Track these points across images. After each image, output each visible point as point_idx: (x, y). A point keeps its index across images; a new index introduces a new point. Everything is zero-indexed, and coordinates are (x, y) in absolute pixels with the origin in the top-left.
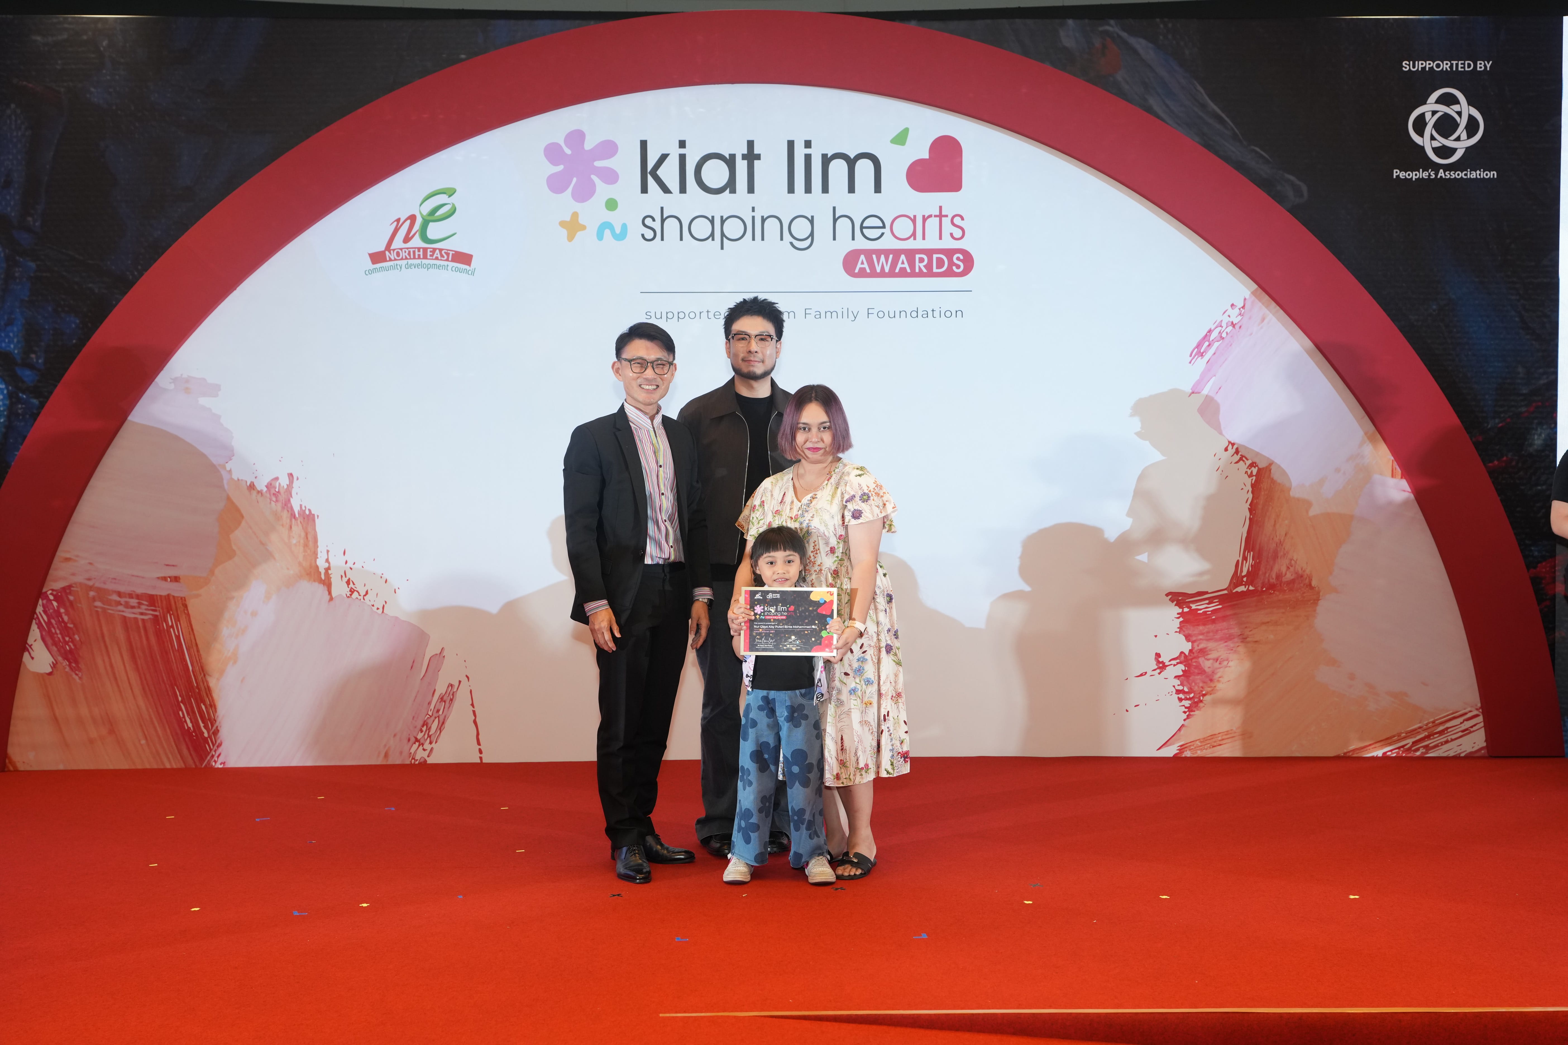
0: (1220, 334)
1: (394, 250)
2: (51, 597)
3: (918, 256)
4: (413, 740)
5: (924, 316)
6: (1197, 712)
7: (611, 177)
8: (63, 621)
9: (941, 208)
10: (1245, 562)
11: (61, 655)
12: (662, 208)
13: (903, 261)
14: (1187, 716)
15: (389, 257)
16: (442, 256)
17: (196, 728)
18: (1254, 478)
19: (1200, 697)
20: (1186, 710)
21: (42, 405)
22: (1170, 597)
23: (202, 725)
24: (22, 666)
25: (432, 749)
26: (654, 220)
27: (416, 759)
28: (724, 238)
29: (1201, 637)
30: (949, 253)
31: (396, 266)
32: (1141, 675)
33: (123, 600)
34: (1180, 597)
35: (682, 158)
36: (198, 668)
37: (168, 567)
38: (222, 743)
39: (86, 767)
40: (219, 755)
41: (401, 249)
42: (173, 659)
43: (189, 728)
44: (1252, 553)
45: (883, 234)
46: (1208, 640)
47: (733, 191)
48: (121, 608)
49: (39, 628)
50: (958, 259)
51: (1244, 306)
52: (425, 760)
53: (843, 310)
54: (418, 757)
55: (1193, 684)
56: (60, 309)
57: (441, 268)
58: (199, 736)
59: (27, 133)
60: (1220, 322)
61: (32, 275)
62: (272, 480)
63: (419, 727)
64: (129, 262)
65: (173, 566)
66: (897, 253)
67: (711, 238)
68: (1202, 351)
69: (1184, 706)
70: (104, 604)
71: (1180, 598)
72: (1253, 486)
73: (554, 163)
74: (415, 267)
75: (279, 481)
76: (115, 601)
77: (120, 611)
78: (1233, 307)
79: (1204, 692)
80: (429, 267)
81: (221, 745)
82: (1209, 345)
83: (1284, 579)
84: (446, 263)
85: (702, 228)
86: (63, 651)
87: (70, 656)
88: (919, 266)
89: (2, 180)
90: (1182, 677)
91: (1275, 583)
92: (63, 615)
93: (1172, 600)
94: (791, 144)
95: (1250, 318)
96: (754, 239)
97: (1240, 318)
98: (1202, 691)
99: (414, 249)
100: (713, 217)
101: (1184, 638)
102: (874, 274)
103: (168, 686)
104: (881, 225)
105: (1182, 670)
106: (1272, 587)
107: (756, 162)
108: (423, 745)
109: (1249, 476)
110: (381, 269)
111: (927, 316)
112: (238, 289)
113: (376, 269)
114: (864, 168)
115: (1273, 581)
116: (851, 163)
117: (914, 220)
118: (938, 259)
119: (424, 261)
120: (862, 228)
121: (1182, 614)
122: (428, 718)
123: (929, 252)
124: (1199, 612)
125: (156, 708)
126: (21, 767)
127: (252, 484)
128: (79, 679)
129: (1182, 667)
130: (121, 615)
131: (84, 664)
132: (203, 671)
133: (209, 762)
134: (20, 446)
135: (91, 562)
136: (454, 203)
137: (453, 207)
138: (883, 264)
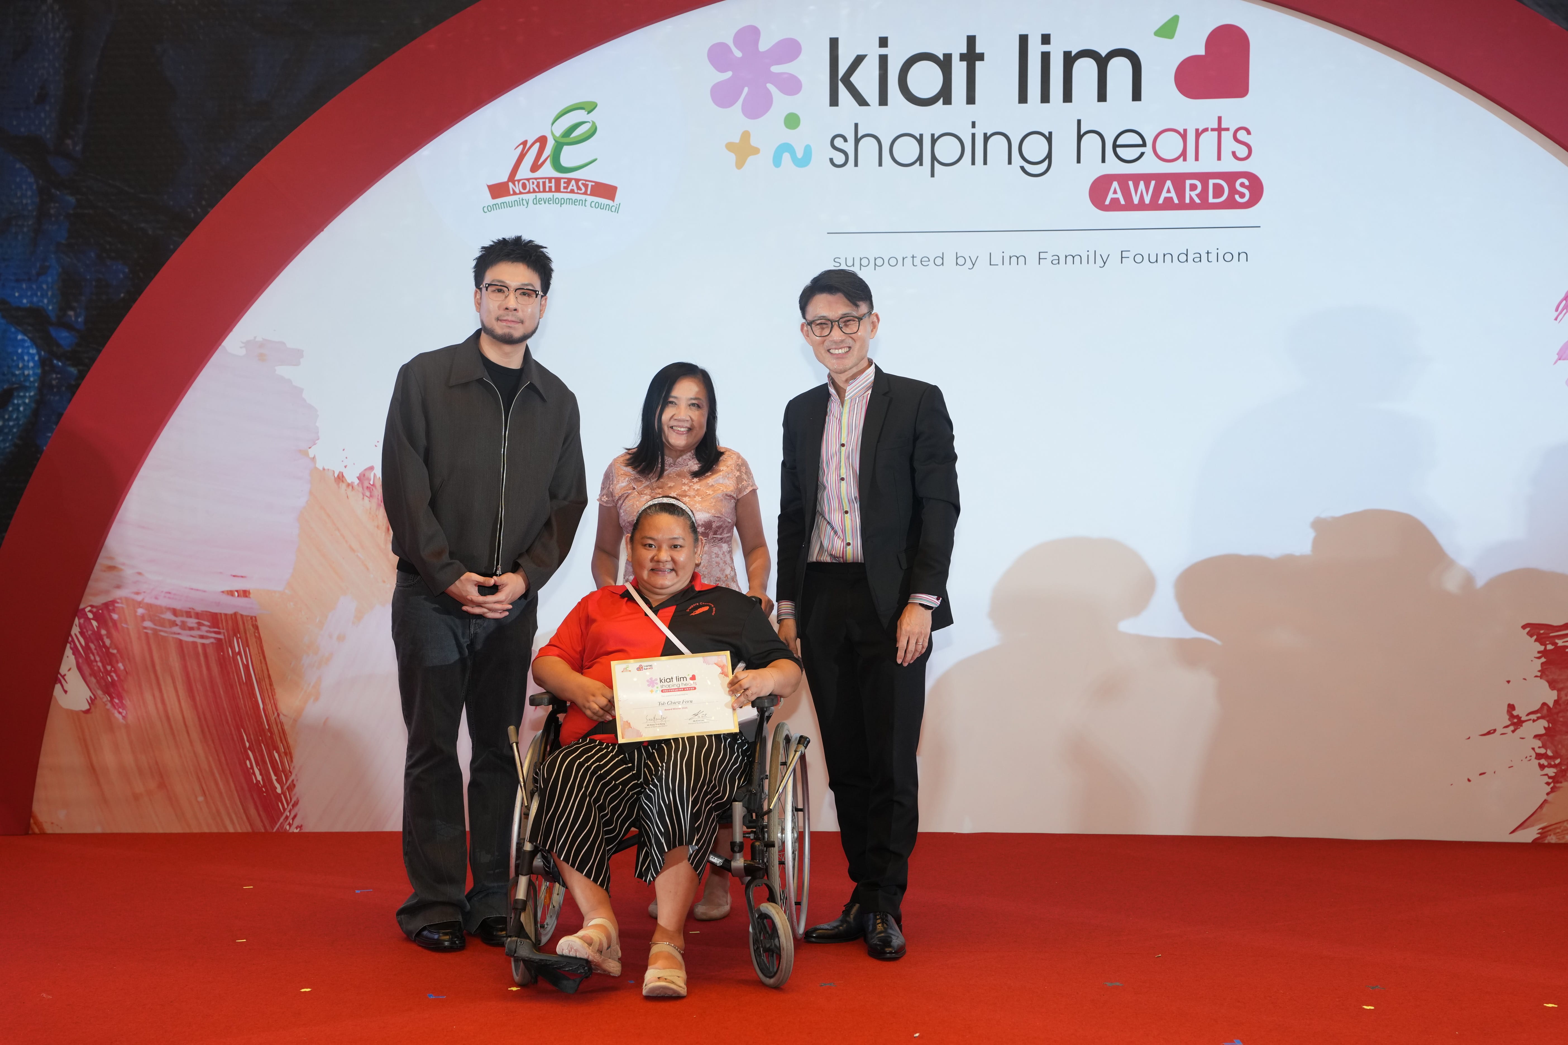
1: (519, 181)
2: (90, 616)
3: (1188, 182)
5: (1195, 260)
6: (1564, 784)
7: (792, 86)
8: (105, 645)
9: (1220, 119)
11: (101, 688)
12: (856, 125)
13: (1169, 189)
14: (1552, 788)
15: (513, 190)
16: (579, 188)
17: (266, 781)
20: (1550, 781)
21: (82, 376)
22: (1528, 629)
23: (274, 778)
24: (52, 703)
26: (846, 140)
28: (936, 162)
30: (1231, 177)
31: (521, 201)
32: (1489, 733)
33: (178, 620)
34: (1542, 629)
35: (883, 61)
36: (270, 705)
37: (235, 578)
38: (298, 801)
39: (130, 831)
40: (295, 816)
41: (528, 180)
42: (240, 693)
43: (258, 782)
45: (1142, 154)
47: (948, 101)
48: (176, 629)
49: (74, 654)
50: (1242, 185)
53: (1088, 253)
55: (1560, 746)
56: (104, 255)
57: (578, 203)
58: (270, 791)
59: (66, 35)
61: (71, 212)
62: (366, 470)
64: (191, 196)
65: (242, 577)
66: (1161, 179)
67: (918, 162)
69: (1547, 775)
70: (155, 624)
71: (1542, 632)
73: (721, 69)
74: (545, 203)
75: (374, 471)
76: (169, 621)
77: (175, 633)
80: (562, 202)
81: (297, 804)
84: (583, 197)
85: (907, 150)
86: (103, 683)
87: (112, 690)
88: (1190, 195)
89: (36, 94)
90: (1545, 737)
92: (105, 638)
93: (1530, 634)
94: (1024, 40)
96: (973, 163)
99: (544, 180)
100: (921, 135)
101: (1546, 684)
102: (1130, 206)
103: (233, 729)
104: (1140, 142)
105: (1545, 728)
107: (978, 63)
110: (502, 204)
111: (1200, 261)
112: (325, 230)
113: (497, 205)
114: (1120, 69)
116: (1102, 62)
117: (1184, 136)
118: (1214, 184)
119: (557, 195)
120: (1115, 146)
121: (1544, 653)
123: (1204, 177)
124: (1566, 650)
125: (218, 755)
126: (49, 830)
127: (341, 475)
128: (123, 719)
129: (1544, 723)
130: (177, 639)
131: (130, 700)
132: (277, 710)
133: (282, 826)
134: (54, 427)
135: (140, 571)
136: (593, 120)
137: (592, 125)
138: (1142, 193)
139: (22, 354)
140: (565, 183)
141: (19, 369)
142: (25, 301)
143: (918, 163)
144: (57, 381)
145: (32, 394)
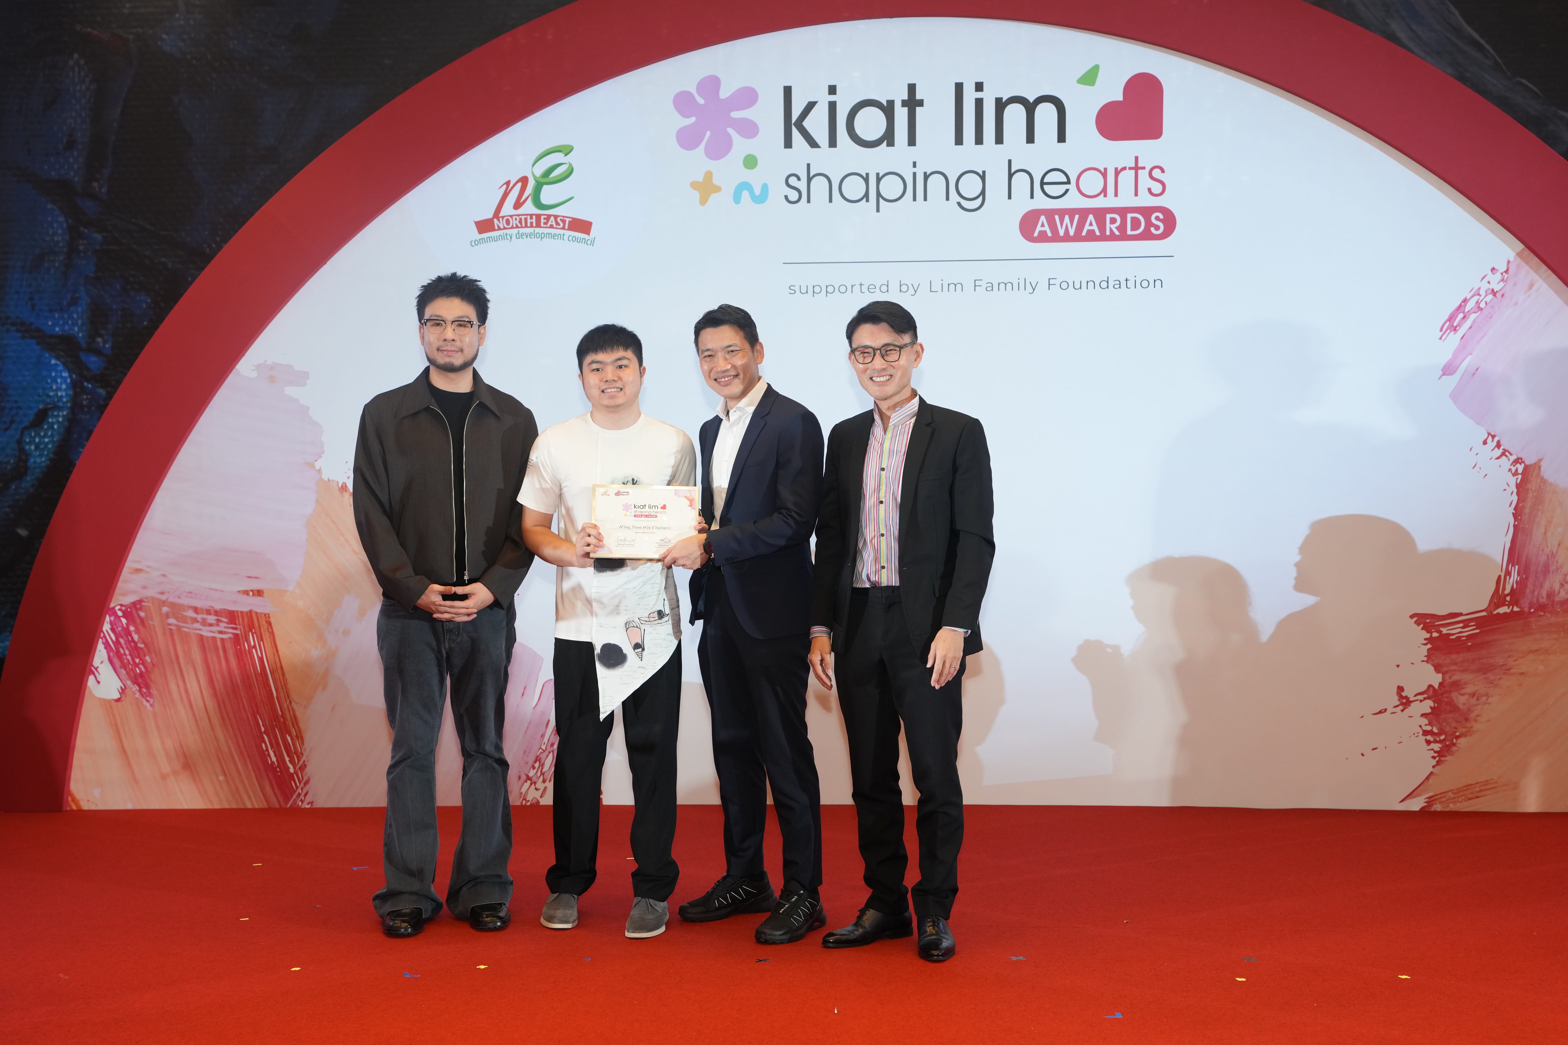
0: (1477, 304)
1: (503, 217)
2: (120, 614)
3: (1108, 216)
4: (524, 777)
5: (1115, 286)
6: (1449, 758)
7: (750, 130)
8: (133, 640)
9: (1137, 158)
10: (1508, 577)
11: (130, 678)
12: (808, 165)
13: (1091, 222)
14: (1437, 762)
15: (498, 226)
16: (557, 224)
17: (280, 762)
18: (1520, 477)
19: (1452, 739)
20: (1436, 755)
21: (110, 397)
22: (1415, 619)
23: (287, 759)
24: (86, 690)
25: (545, 788)
26: (799, 179)
27: (527, 799)
28: (880, 199)
29: (1454, 667)
30: (1147, 212)
31: (505, 236)
32: (1380, 712)
33: (199, 617)
34: (1428, 619)
35: (832, 106)
37: (250, 579)
38: (309, 779)
39: (158, 807)
40: (306, 794)
41: (511, 216)
42: (255, 683)
43: (273, 762)
44: (1517, 567)
45: (1067, 191)
46: (1463, 671)
47: (891, 144)
48: (197, 625)
49: (106, 648)
50: (1157, 218)
51: (1508, 270)
52: (538, 801)
53: (1019, 281)
54: (529, 798)
55: (1444, 724)
56: (129, 287)
57: (556, 238)
58: (284, 771)
59: (92, 87)
60: (1477, 291)
61: (98, 248)
63: (531, 762)
64: (207, 233)
65: (256, 578)
66: (1084, 213)
68: (1455, 324)
69: (1432, 749)
70: (178, 621)
71: (1428, 621)
72: (1518, 486)
73: (685, 115)
74: (527, 237)
76: (191, 618)
77: (196, 629)
78: (1494, 271)
79: (1458, 734)
80: (543, 237)
81: (308, 782)
82: (1464, 317)
83: (1557, 599)
84: (562, 232)
85: (854, 187)
86: (132, 675)
87: (140, 680)
88: (1110, 227)
89: (65, 141)
90: (1430, 716)
91: (1546, 603)
92: (133, 634)
93: (1417, 623)
94: (959, 87)
95: (1515, 284)
96: (915, 199)
97: (1502, 284)
98: (1455, 732)
99: (526, 217)
100: (867, 174)
101: (1432, 668)
102: (1056, 238)
103: (249, 715)
104: (1065, 180)
105: (1431, 707)
106: (1542, 607)
107: (918, 109)
108: (535, 783)
109: (1514, 475)
110: (488, 239)
111: (1120, 287)
112: (328, 263)
113: (483, 240)
114: (1046, 114)
115: (1544, 600)
116: (1030, 108)
117: (1104, 174)
118: (1132, 218)
119: (538, 230)
120: (1042, 184)
121: (1430, 640)
122: (541, 752)
123: (1123, 212)
124: (1451, 637)
125: (237, 740)
126: (86, 806)
127: (344, 485)
128: (150, 707)
129: (1430, 703)
130: (198, 634)
131: (156, 689)
132: (289, 697)
133: (295, 802)
134: (86, 443)
135: (164, 573)
136: (570, 162)
137: (569, 165)
138: (1068, 226)
139: (56, 377)
140: (544, 219)
141: (53, 391)
142: (57, 329)
143: (865, 199)
144: (87, 401)
145: (65, 413)
